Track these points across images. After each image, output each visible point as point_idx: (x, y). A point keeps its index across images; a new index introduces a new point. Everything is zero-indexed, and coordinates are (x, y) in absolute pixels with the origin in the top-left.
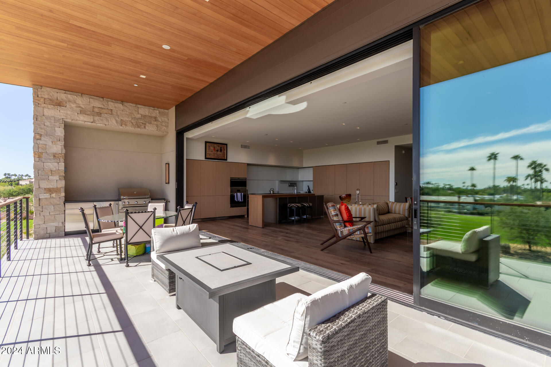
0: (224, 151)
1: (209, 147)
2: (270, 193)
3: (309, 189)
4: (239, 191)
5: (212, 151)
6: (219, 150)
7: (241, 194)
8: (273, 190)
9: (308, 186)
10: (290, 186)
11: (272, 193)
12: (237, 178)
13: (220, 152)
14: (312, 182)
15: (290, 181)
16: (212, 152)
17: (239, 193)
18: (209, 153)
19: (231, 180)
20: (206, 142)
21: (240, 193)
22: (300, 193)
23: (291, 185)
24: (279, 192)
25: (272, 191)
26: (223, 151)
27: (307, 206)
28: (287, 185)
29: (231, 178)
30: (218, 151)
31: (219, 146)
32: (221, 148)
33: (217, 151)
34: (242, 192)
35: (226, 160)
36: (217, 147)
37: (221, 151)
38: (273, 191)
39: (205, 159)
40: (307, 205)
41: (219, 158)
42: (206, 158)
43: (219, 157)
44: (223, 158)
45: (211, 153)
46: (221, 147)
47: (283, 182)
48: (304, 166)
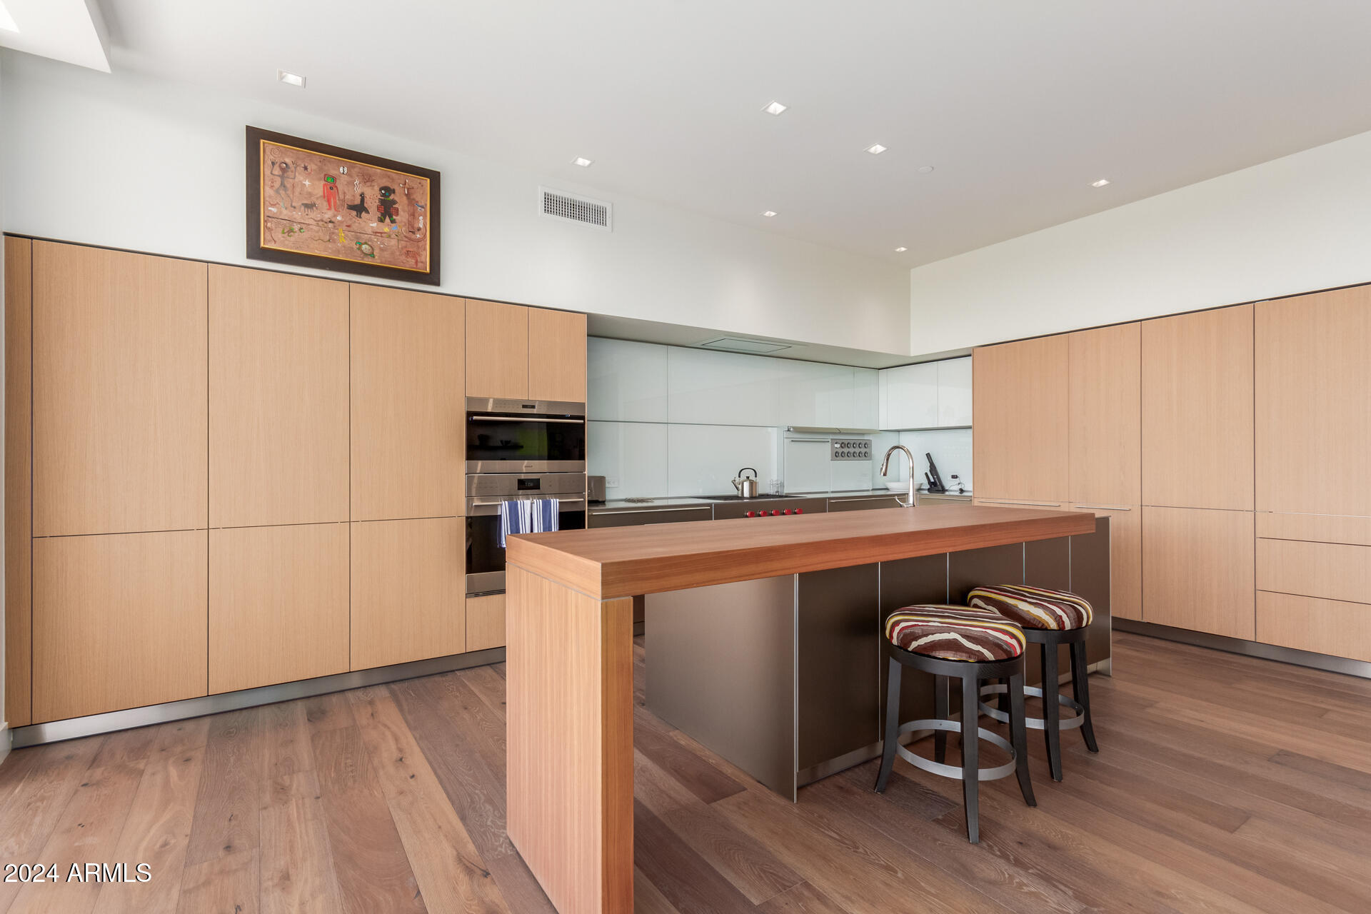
0: (413, 215)
1: (284, 170)
2: (734, 492)
3: (933, 468)
4: (528, 486)
5: (310, 206)
6: (373, 201)
7: (546, 507)
8: (752, 478)
9: (928, 455)
10: (837, 455)
11: (746, 494)
12: (515, 402)
13: (381, 220)
14: (967, 437)
15: (839, 432)
16: (315, 214)
17: (528, 503)
18: (285, 213)
19: (470, 414)
20: (255, 137)
21: (538, 503)
22: (887, 489)
23: (846, 450)
24: (782, 485)
25: (746, 485)
26: (402, 217)
27: (1053, 625)
28: (826, 450)
29: (470, 400)
30: (360, 208)
31: (367, 179)
32: (387, 191)
33: (351, 207)
34: (556, 495)
35: (433, 277)
36: (351, 183)
37: (387, 210)
38: (752, 484)
39: (250, 256)
40: (1059, 619)
41: (376, 262)
42: (256, 251)
43: (372, 255)
44: (409, 265)
45: (298, 215)
46: (385, 183)
47: (804, 434)
48: (916, 351)
